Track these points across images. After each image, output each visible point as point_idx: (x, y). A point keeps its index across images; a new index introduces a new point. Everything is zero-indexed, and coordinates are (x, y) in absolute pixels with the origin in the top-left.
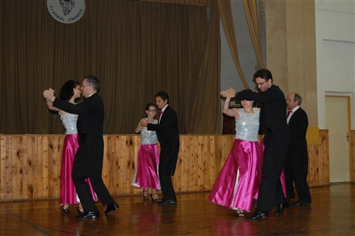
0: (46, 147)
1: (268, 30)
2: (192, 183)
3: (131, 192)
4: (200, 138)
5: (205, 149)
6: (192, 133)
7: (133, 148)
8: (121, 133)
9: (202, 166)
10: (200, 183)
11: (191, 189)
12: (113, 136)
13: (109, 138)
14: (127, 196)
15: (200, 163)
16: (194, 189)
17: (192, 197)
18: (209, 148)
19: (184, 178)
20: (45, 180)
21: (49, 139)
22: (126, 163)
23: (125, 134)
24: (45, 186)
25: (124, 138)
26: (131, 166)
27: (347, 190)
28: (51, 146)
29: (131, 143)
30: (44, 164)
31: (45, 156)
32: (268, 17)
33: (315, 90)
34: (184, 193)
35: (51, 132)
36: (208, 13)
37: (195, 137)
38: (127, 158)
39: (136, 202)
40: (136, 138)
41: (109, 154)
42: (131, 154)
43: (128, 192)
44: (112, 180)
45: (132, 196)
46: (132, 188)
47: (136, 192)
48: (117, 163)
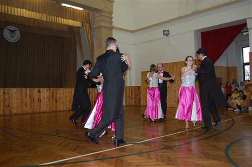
0: (2, 93)
1: (95, 49)
2: (65, 107)
4: (68, 89)
5: (70, 93)
6: (65, 87)
7: (40, 94)
8: (35, 87)
9: (69, 100)
10: (68, 107)
11: (64, 110)
12: (32, 89)
13: (30, 90)
14: (38, 113)
15: (68, 99)
16: (66, 109)
17: (65, 113)
18: (72, 93)
19: (62, 105)
20: (2, 107)
21: (4, 90)
22: (37, 100)
23: (37, 87)
24: (2, 110)
25: (36, 89)
28: (4, 93)
29: (40, 91)
30: (1, 100)
31: (2, 97)
32: (95, 43)
34: (61, 111)
35: (4, 87)
36: (72, 40)
37: (66, 89)
38: (38, 98)
39: (42, 115)
40: (41, 89)
41: (30, 96)
42: (39, 96)
43: (38, 111)
44: (31, 106)
45: (40, 113)
46: (40, 110)
47: (41, 111)
48: (33, 100)
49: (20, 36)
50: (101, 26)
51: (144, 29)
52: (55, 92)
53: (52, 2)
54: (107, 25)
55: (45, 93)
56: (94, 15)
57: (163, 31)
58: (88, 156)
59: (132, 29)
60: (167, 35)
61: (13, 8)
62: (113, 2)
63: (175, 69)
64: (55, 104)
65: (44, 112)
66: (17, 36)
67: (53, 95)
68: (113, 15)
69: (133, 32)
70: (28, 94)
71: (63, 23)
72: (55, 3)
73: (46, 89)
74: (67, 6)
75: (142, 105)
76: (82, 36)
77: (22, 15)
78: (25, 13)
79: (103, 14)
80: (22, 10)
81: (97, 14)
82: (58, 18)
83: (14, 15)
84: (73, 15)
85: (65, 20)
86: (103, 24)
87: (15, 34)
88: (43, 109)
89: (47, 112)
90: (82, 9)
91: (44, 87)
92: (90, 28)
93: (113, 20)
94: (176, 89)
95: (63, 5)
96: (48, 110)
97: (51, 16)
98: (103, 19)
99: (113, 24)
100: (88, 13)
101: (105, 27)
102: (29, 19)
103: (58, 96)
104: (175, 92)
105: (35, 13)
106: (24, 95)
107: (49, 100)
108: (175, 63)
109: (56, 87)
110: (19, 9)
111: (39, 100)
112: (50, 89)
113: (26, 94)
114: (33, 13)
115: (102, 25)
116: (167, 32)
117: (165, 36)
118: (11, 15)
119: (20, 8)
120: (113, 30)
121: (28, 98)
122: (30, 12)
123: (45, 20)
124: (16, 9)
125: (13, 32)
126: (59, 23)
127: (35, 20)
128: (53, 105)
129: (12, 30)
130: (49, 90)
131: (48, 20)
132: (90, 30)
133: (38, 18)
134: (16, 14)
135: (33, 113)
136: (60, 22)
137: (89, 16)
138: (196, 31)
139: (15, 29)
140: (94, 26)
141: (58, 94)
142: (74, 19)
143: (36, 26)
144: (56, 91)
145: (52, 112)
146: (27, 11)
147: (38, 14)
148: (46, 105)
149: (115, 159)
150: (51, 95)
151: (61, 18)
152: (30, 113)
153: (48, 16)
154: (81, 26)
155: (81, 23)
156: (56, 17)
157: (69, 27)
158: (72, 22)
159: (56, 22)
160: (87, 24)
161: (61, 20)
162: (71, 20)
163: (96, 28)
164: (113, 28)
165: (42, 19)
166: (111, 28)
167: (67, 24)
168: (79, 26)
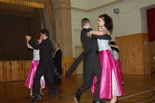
1: (57, 26)
3: (11, 80)
7: (12, 66)
8: (7, 60)
12: (4, 62)
13: (3, 62)
14: (10, 82)
22: (9, 71)
23: (9, 60)
25: (8, 62)
27: (82, 76)
29: (11, 64)
32: (56, 22)
33: (72, 45)
36: (37, 20)
38: (10, 69)
39: (13, 84)
40: (12, 62)
41: (3, 68)
42: (11, 68)
43: (10, 80)
44: (4, 77)
45: (11, 82)
46: (11, 79)
47: (13, 80)
48: (6, 71)
50: (61, 7)
51: (97, 8)
52: (23, 64)
54: (66, 6)
55: (15, 65)
57: (114, 9)
59: (88, 9)
60: (117, 13)
63: (125, 42)
64: (24, 74)
65: (15, 81)
67: (22, 67)
69: (88, 11)
70: (1, 66)
71: (29, 5)
73: (16, 62)
76: (45, 16)
82: (24, 1)
85: (31, 3)
86: (63, 6)
88: (15, 78)
89: (17, 81)
91: (15, 60)
92: (52, 9)
93: (71, 1)
94: (126, 58)
96: (18, 79)
97: (19, 0)
99: (71, 5)
101: (64, 7)
103: (27, 67)
104: (125, 61)
107: (19, 71)
108: (125, 36)
109: (25, 60)
111: (11, 71)
112: (19, 62)
116: (117, 11)
117: (116, 14)
120: (71, 10)
121: (1, 69)
123: (14, 3)
128: (22, 75)
130: (18, 63)
131: (17, 3)
133: (8, 2)
135: (5, 82)
136: (27, 5)
138: (142, 9)
140: (56, 7)
141: (27, 65)
142: (39, 2)
143: (7, 9)
144: (25, 63)
145: (21, 81)
148: (16, 75)
150: (21, 67)
151: (28, 1)
152: (3, 83)
154: (44, 8)
155: (44, 5)
156: (23, 1)
157: (34, 8)
158: (36, 4)
159: (23, 4)
160: (49, 6)
161: (28, 3)
162: (36, 3)
163: (57, 9)
164: (71, 9)
165: (12, 3)
166: (70, 9)
167: (33, 6)
168: (43, 8)
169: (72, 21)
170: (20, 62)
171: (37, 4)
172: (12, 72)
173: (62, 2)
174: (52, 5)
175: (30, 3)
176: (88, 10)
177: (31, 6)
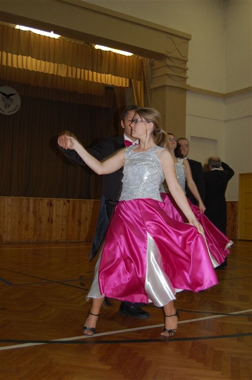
3: (50, 240)
7: (52, 208)
8: (44, 197)
12: (38, 199)
13: (35, 200)
14: (47, 243)
22: (47, 219)
23: (47, 197)
25: (46, 200)
26: (50, 221)
29: (51, 204)
36: (110, 112)
38: (48, 216)
39: (53, 247)
40: (54, 200)
41: (34, 212)
42: (51, 214)
43: (47, 239)
44: (36, 231)
45: (50, 243)
46: (50, 237)
47: (53, 240)
48: (40, 219)
49: (19, 104)
50: (165, 86)
52: (77, 206)
53: (78, 42)
54: (176, 84)
55: (60, 207)
56: (152, 64)
58: (139, 331)
59: (224, 91)
61: (10, 55)
62: (190, 40)
64: (77, 228)
65: (57, 243)
66: (16, 103)
67: (74, 212)
68: (188, 65)
69: (224, 97)
70: (31, 209)
71: (95, 80)
72: (82, 43)
73: (62, 201)
74: (104, 48)
75: (239, 238)
77: (25, 67)
78: (30, 63)
79: (169, 62)
80: (25, 57)
81: (157, 64)
82: (86, 71)
83: (12, 68)
84: (114, 65)
85: (99, 75)
86: (168, 82)
87: (11, 100)
88: (56, 236)
89: (63, 243)
90: (130, 54)
91: (59, 196)
92: (145, 89)
93: (188, 73)
95: (97, 47)
96: (64, 239)
97: (74, 69)
98: (169, 72)
99: (188, 82)
100: (142, 62)
101: (172, 87)
102: (37, 74)
103: (84, 214)
105: (48, 63)
106: (24, 210)
107: (67, 221)
109: (80, 198)
110: (20, 57)
111: (50, 220)
112: (69, 201)
113: (28, 208)
114: (43, 62)
115: (166, 84)
118: (7, 66)
119: (23, 55)
120: (187, 92)
121: (31, 215)
122: (39, 61)
123: (63, 75)
124: (15, 56)
125: (8, 96)
126: (88, 81)
127: (46, 75)
128: (73, 230)
129: (8, 93)
130: (67, 203)
131: (70, 75)
132: (145, 92)
133: (51, 72)
134: (15, 66)
135: (38, 243)
136: (90, 80)
137: (143, 67)
139: (13, 91)
140: (153, 86)
141: (84, 210)
142: (116, 74)
143: (48, 87)
144: (80, 205)
145: (71, 243)
146: (34, 60)
147: (52, 64)
148: (61, 230)
149: (190, 342)
150: (71, 213)
151: (93, 71)
152: (34, 243)
153: (70, 68)
154: (128, 86)
155: (128, 80)
156: (83, 70)
157: (106, 87)
158: (111, 78)
159: (82, 78)
160: (139, 83)
161: (93, 74)
162: (110, 75)
163: (155, 89)
164: (187, 90)
165: (59, 74)
166: (184, 90)
167: (103, 82)
168: (124, 86)
169: (187, 117)
170: (71, 203)
171: (113, 76)
172: (52, 222)
173: (167, 74)
174: (145, 81)
175: (97, 75)
176: (224, 93)
177: (99, 81)
